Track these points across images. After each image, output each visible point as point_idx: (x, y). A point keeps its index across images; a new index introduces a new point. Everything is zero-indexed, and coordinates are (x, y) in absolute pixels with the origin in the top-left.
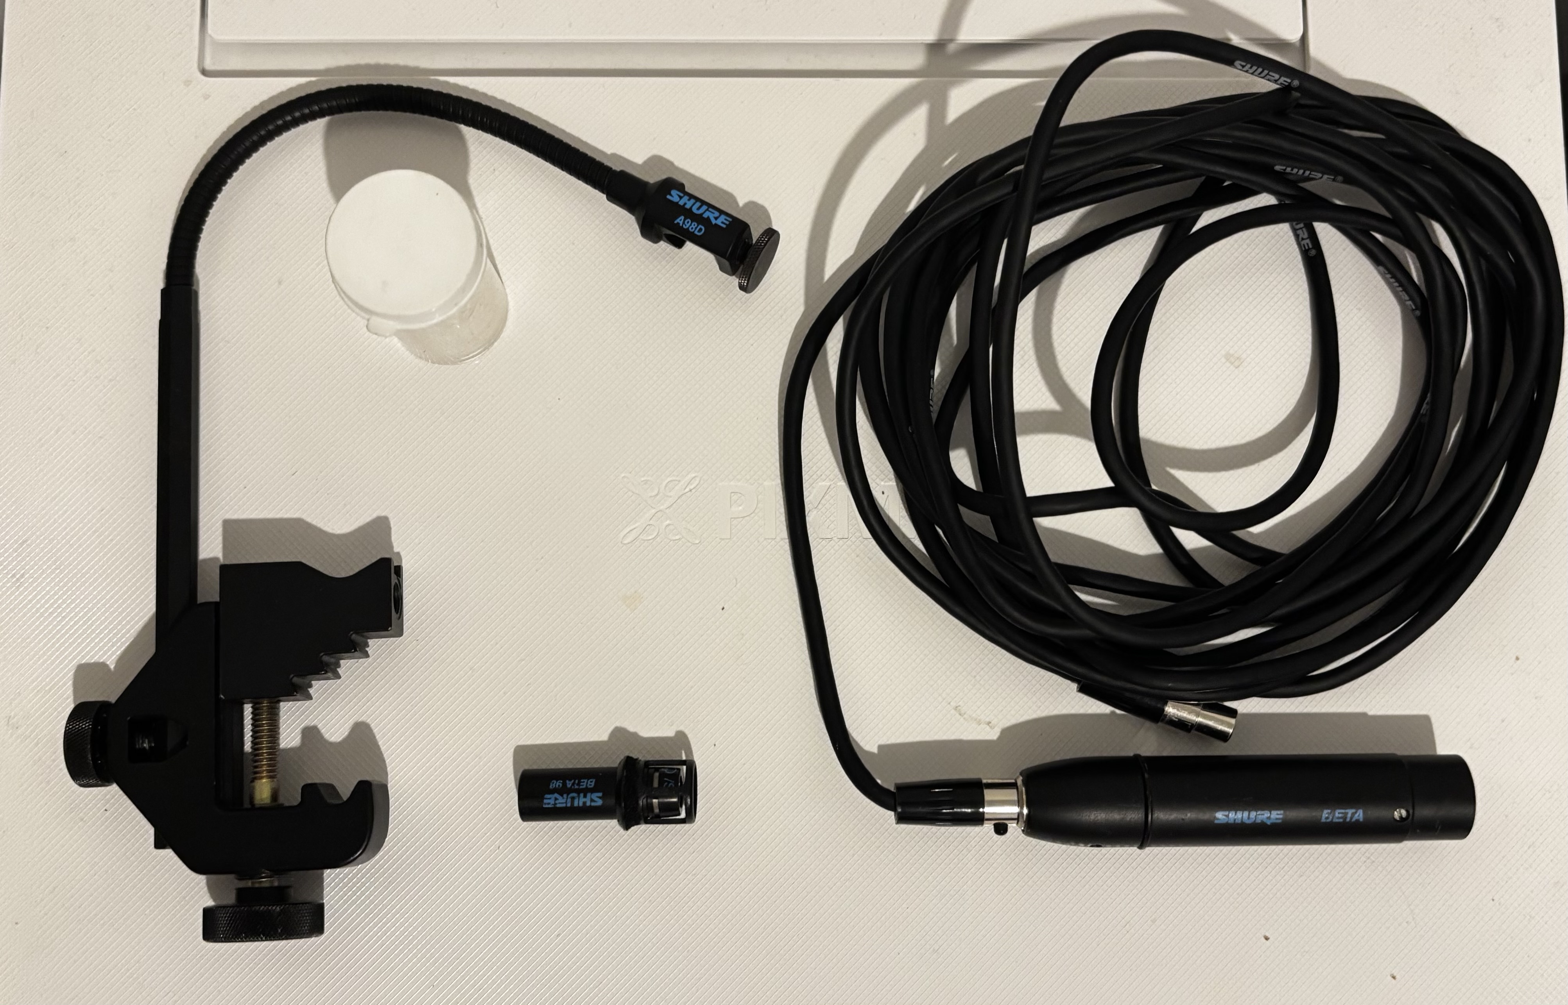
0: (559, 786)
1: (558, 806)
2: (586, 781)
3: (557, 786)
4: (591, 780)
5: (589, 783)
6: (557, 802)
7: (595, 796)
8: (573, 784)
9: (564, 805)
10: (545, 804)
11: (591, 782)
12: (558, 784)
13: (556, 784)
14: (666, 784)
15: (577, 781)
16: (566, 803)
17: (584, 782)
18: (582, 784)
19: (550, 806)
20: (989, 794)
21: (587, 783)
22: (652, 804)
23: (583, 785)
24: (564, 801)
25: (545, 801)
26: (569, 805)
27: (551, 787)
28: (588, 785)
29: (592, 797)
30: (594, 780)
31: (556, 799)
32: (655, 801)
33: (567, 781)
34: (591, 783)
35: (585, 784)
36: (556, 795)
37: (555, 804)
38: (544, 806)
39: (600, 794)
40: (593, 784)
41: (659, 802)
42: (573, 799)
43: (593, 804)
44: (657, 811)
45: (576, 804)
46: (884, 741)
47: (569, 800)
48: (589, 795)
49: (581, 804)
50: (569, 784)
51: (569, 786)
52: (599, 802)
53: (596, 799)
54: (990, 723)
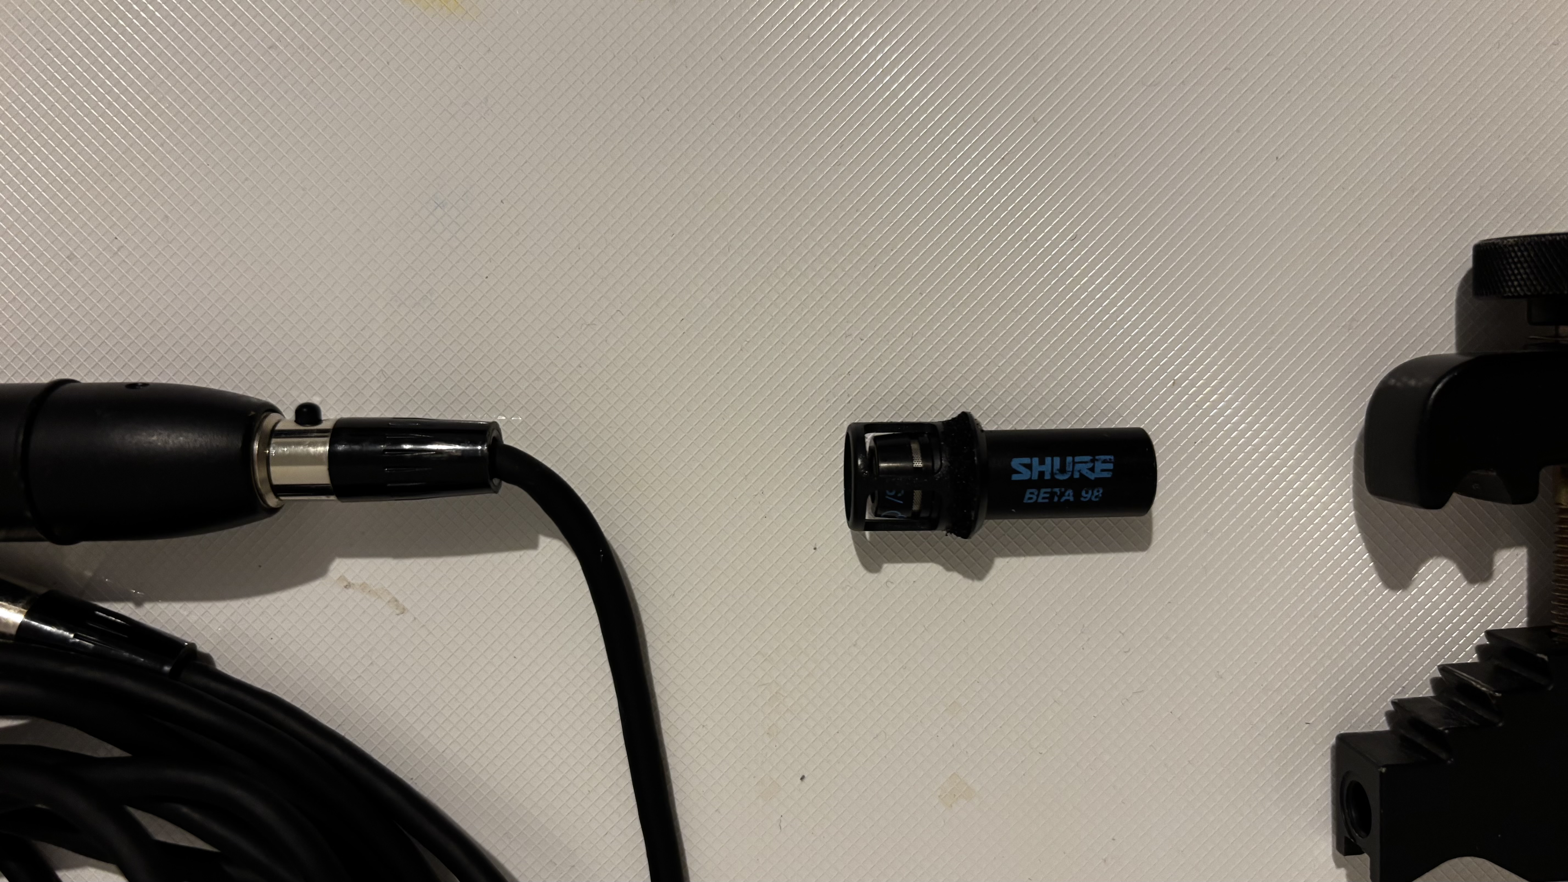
0: (1087, 493)
1: (1088, 458)
2: (1040, 500)
3: (1090, 492)
4: (1030, 501)
5: (1035, 497)
6: (1090, 465)
7: (1025, 475)
8: (1062, 494)
9: (1077, 459)
10: (1109, 462)
11: (1030, 498)
12: (1089, 496)
13: (1093, 494)
14: (899, 495)
15: (1056, 499)
16: (1074, 463)
17: (1044, 498)
18: (1047, 495)
19: (1103, 457)
20: (320, 475)
21: (1038, 496)
22: (924, 458)
23: (1045, 493)
24: (1078, 467)
25: (1110, 466)
26: (1069, 459)
27: (1101, 491)
28: (1036, 493)
29: (1029, 472)
30: (1025, 501)
31: (1092, 470)
32: (918, 464)
33: (1071, 499)
34: (1030, 496)
35: (1042, 495)
36: (1092, 476)
37: (1093, 461)
38: (1112, 457)
39: (1015, 477)
40: (1028, 495)
41: (911, 460)
42: (1063, 470)
43: (1027, 460)
44: (915, 446)
45: (1057, 460)
46: (527, 555)
47: (1069, 468)
48: (1035, 477)
49: (1048, 460)
50: (1069, 495)
51: (1070, 492)
52: (1016, 463)
53: (1022, 469)
54: (346, 587)
